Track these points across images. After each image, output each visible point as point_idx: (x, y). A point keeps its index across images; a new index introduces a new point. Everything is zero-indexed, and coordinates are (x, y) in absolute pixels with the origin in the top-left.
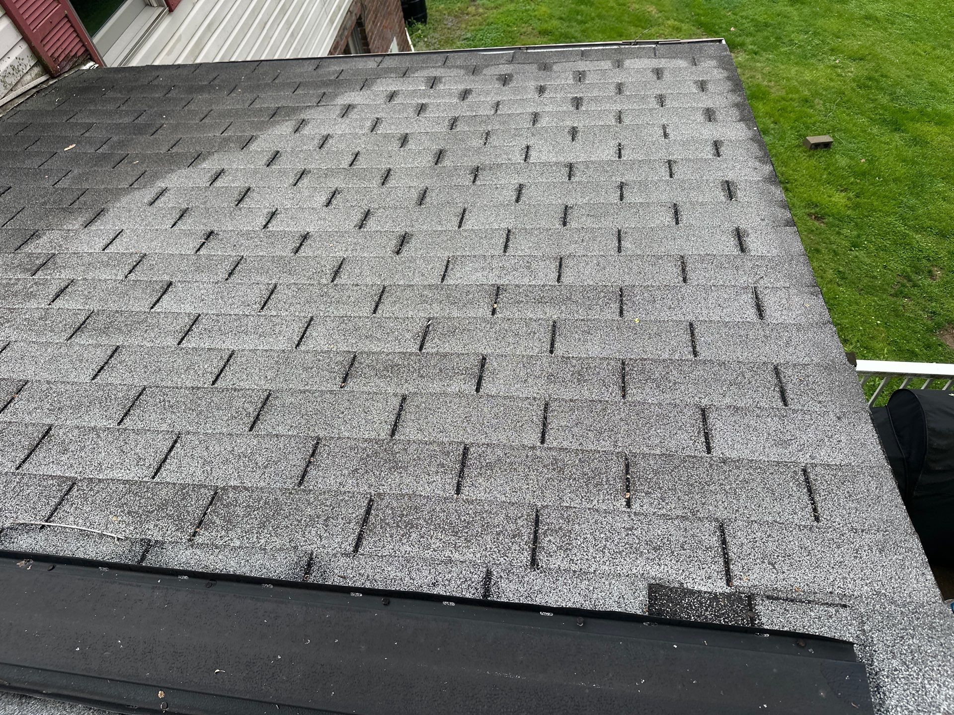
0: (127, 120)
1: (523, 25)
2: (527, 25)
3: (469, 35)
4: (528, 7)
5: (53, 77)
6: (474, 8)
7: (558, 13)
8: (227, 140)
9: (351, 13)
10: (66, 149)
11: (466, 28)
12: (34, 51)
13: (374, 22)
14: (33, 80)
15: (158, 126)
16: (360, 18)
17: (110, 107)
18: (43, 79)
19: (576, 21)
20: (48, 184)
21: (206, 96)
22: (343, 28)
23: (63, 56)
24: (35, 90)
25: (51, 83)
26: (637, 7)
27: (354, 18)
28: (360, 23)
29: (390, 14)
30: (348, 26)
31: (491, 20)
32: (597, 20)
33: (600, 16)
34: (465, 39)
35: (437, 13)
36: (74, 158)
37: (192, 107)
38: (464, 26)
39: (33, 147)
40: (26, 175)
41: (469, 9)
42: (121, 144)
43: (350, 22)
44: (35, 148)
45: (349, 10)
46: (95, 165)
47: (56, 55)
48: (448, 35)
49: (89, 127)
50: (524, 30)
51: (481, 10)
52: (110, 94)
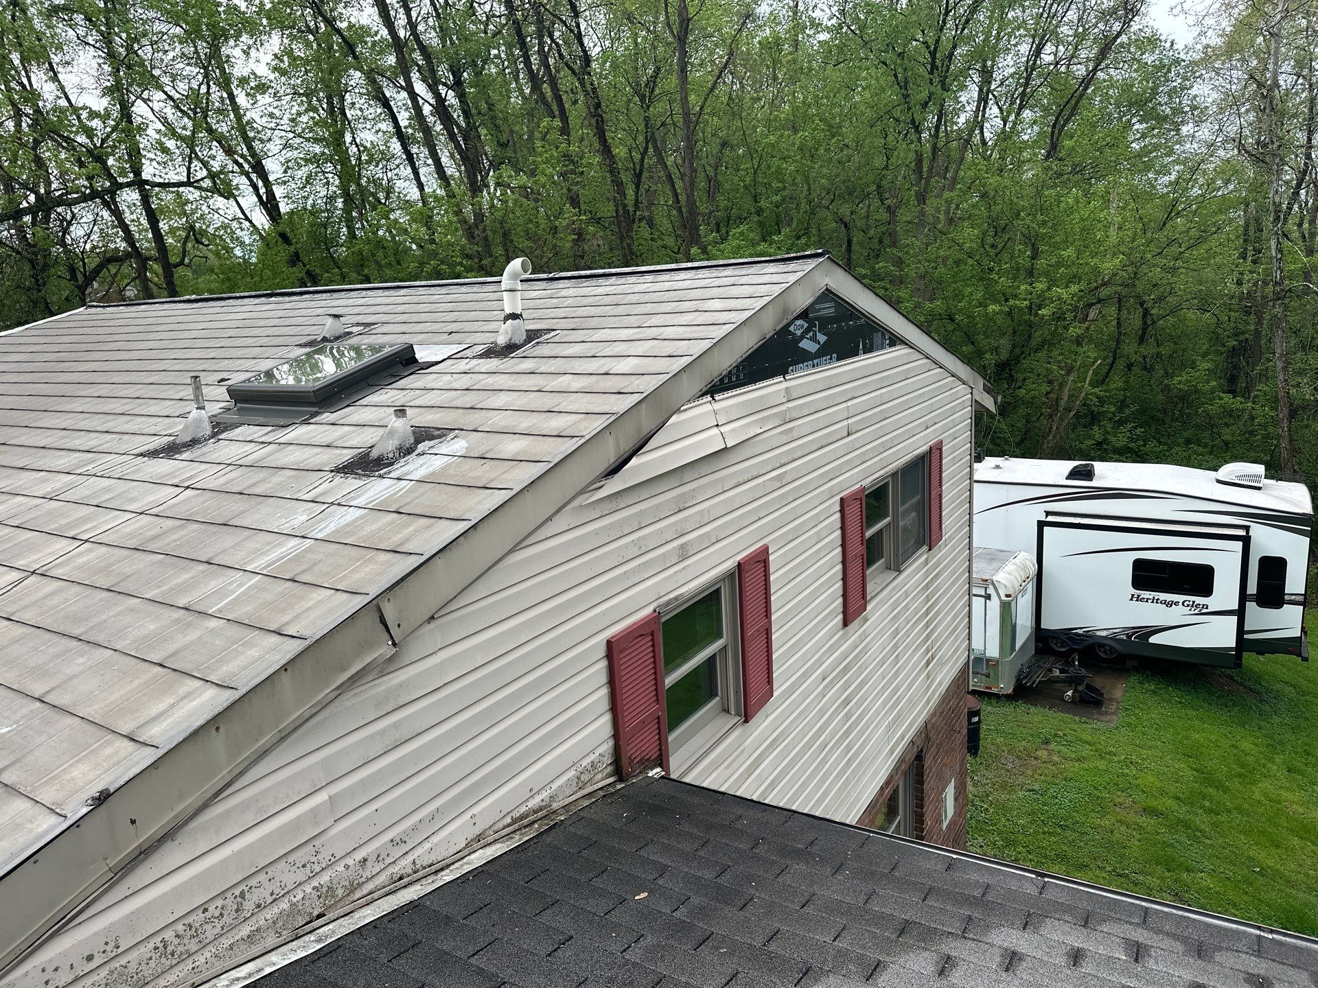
0: (708, 874)
1: (1119, 793)
2: (1124, 794)
3: (1036, 787)
4: (1127, 771)
5: (621, 780)
6: (1046, 753)
7: (1173, 789)
8: (842, 955)
9: (914, 744)
10: (637, 898)
11: (1032, 776)
12: (617, 750)
13: (934, 757)
14: (603, 779)
15: (747, 897)
16: (921, 751)
17: (687, 847)
18: (611, 780)
19: (1202, 807)
20: (615, 948)
21: (802, 867)
22: (901, 760)
23: (639, 758)
24: (601, 793)
25: (619, 787)
26: (1301, 810)
27: (915, 749)
28: (919, 758)
29: (953, 750)
30: (907, 759)
31: (1070, 775)
32: (1235, 814)
33: (1239, 809)
34: (1030, 791)
35: (993, 747)
36: (646, 914)
37: (787, 879)
38: (1030, 772)
39: (599, 880)
40: (591, 922)
41: (1039, 753)
42: (702, 912)
43: (910, 755)
44: (599, 883)
45: (912, 741)
46: (672, 936)
47: (634, 756)
48: (1007, 779)
49: (663, 870)
50: (1121, 800)
51: (1056, 758)
52: (686, 827)
